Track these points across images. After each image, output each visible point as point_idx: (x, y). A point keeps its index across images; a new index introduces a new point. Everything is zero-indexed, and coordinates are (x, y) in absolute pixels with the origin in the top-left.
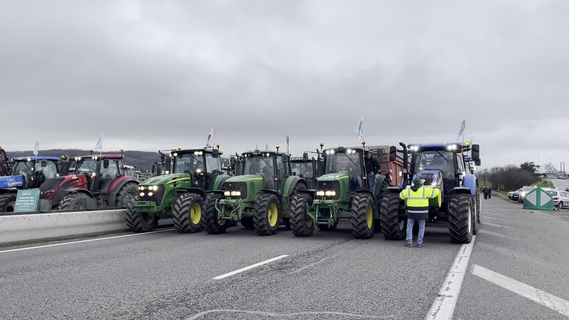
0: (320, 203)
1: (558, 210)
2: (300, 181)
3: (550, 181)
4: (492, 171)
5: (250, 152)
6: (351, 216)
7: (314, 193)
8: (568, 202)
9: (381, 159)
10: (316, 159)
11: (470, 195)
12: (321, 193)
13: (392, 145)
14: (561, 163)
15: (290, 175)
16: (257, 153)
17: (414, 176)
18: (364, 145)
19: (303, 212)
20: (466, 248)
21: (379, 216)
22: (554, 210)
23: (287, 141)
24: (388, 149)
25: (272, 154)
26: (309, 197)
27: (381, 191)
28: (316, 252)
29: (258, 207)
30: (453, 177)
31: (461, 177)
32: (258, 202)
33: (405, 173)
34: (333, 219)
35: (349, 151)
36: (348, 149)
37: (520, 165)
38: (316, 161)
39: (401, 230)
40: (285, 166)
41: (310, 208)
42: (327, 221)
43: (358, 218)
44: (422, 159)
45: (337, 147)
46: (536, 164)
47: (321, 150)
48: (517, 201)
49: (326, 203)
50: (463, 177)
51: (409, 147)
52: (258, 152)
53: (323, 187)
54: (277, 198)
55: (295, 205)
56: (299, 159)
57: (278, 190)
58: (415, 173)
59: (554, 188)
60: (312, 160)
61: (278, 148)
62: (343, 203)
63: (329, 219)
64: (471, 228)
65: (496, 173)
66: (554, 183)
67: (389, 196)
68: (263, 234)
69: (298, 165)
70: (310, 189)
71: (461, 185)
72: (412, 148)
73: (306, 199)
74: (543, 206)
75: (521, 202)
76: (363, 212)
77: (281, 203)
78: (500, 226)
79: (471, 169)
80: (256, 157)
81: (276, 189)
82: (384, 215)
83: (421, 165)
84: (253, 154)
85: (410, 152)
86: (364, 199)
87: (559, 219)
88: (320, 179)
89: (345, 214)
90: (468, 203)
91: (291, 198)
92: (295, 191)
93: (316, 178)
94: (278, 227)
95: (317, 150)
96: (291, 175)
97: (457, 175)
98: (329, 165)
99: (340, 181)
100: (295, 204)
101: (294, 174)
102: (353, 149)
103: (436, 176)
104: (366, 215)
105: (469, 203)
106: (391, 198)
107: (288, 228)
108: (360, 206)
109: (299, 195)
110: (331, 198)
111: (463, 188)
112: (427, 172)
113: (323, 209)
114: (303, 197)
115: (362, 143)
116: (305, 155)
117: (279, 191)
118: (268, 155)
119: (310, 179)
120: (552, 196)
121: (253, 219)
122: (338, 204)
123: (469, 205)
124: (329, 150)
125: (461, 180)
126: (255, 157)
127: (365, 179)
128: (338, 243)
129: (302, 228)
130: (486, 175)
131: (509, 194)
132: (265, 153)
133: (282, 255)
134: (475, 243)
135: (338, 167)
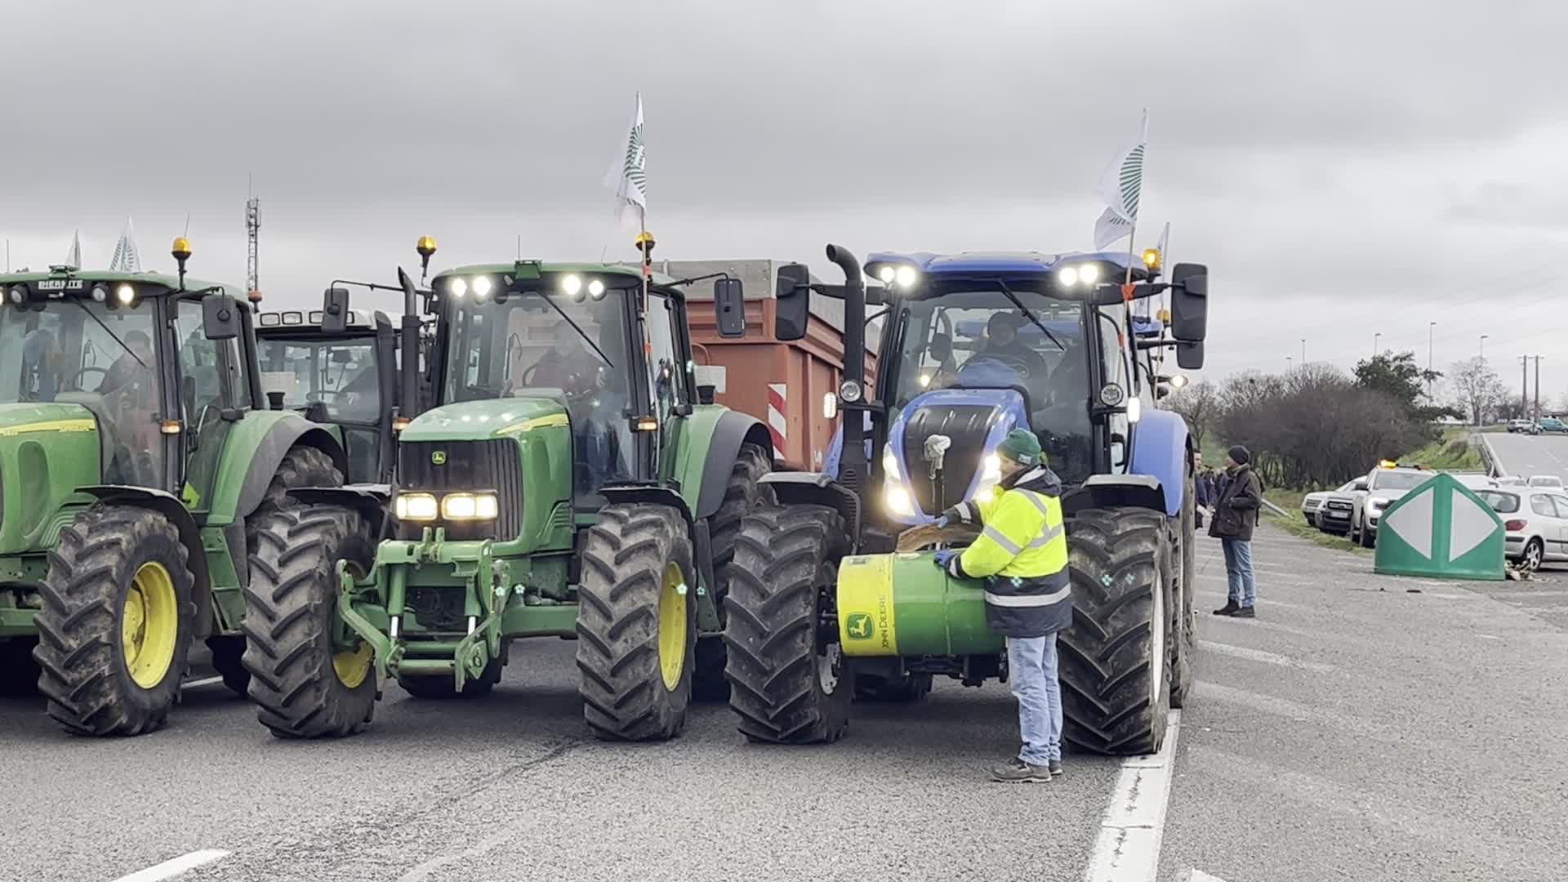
0: (412, 560)
1: (1524, 577)
2: (311, 439)
3: (1479, 442)
4: (1233, 394)
5: (24, 277)
6: (578, 625)
7: (384, 508)
8: (1563, 539)
9: (733, 328)
10: (397, 324)
11: (1162, 516)
12: (415, 506)
13: (788, 260)
14: (1525, 358)
15: (254, 408)
16: (60, 285)
17: (897, 415)
18: (647, 255)
19: (317, 607)
20: (1139, 779)
21: (718, 625)
22: (1509, 577)
23: (250, 225)
24: (769, 278)
25: (150, 291)
26: (355, 528)
27: (733, 494)
28: (383, 827)
29: (65, 585)
30: (1082, 425)
31: (1118, 425)
32: (66, 553)
33: (852, 403)
34: (483, 642)
35: (570, 285)
36: (565, 272)
37: (1356, 367)
38: (396, 331)
39: (828, 690)
40: (223, 357)
41: (356, 586)
42: (450, 655)
43: (614, 635)
44: (932, 332)
45: (508, 261)
46: (1420, 364)
47: (424, 275)
48: (1343, 534)
49: (446, 561)
50: (1130, 425)
51: (872, 268)
52: (68, 279)
53: (428, 469)
54: (177, 532)
55: (277, 570)
56: (306, 323)
57: (182, 486)
58: (903, 404)
59: (1496, 475)
60: (374, 327)
61: (182, 257)
62: (533, 558)
63: (463, 643)
64: (1165, 677)
65: (1246, 402)
66: (1493, 452)
67: (772, 517)
68: (90, 728)
69: (296, 352)
70: (363, 480)
71: (1117, 465)
72: (886, 274)
73: (338, 536)
74: (1460, 561)
75: (1361, 540)
76: (641, 604)
77: (198, 561)
78: (1283, 661)
79: (1158, 385)
80: (59, 304)
81: (169, 487)
82: (741, 615)
83: (930, 362)
84: (41, 286)
85: (875, 296)
86: (644, 536)
87: (1532, 624)
88: (412, 430)
89: (546, 614)
90: (1152, 553)
91: (255, 528)
92: (280, 496)
93: (396, 426)
94: (178, 686)
95: (401, 274)
96: (256, 405)
97: (1100, 416)
98: (463, 352)
99: (524, 441)
100: (274, 564)
101: (277, 401)
102: (590, 274)
103: (1002, 417)
104: (650, 615)
105: (1155, 555)
106: (782, 529)
107: (235, 692)
108: (624, 572)
109: (297, 515)
110: (472, 530)
111: (1130, 479)
112: (955, 396)
113: (426, 590)
114: (321, 528)
115: (639, 245)
116: (336, 301)
117: (185, 496)
118: (126, 294)
119: (363, 426)
120: (1499, 514)
121: (35, 651)
122: (507, 564)
123: (1157, 565)
124: (467, 274)
125: (1117, 438)
126: (49, 305)
127: (650, 431)
128: (507, 772)
129: (311, 694)
130: (1203, 414)
131: (1309, 503)
132: (111, 285)
133: (189, 851)
134: (1181, 751)
135: (514, 367)
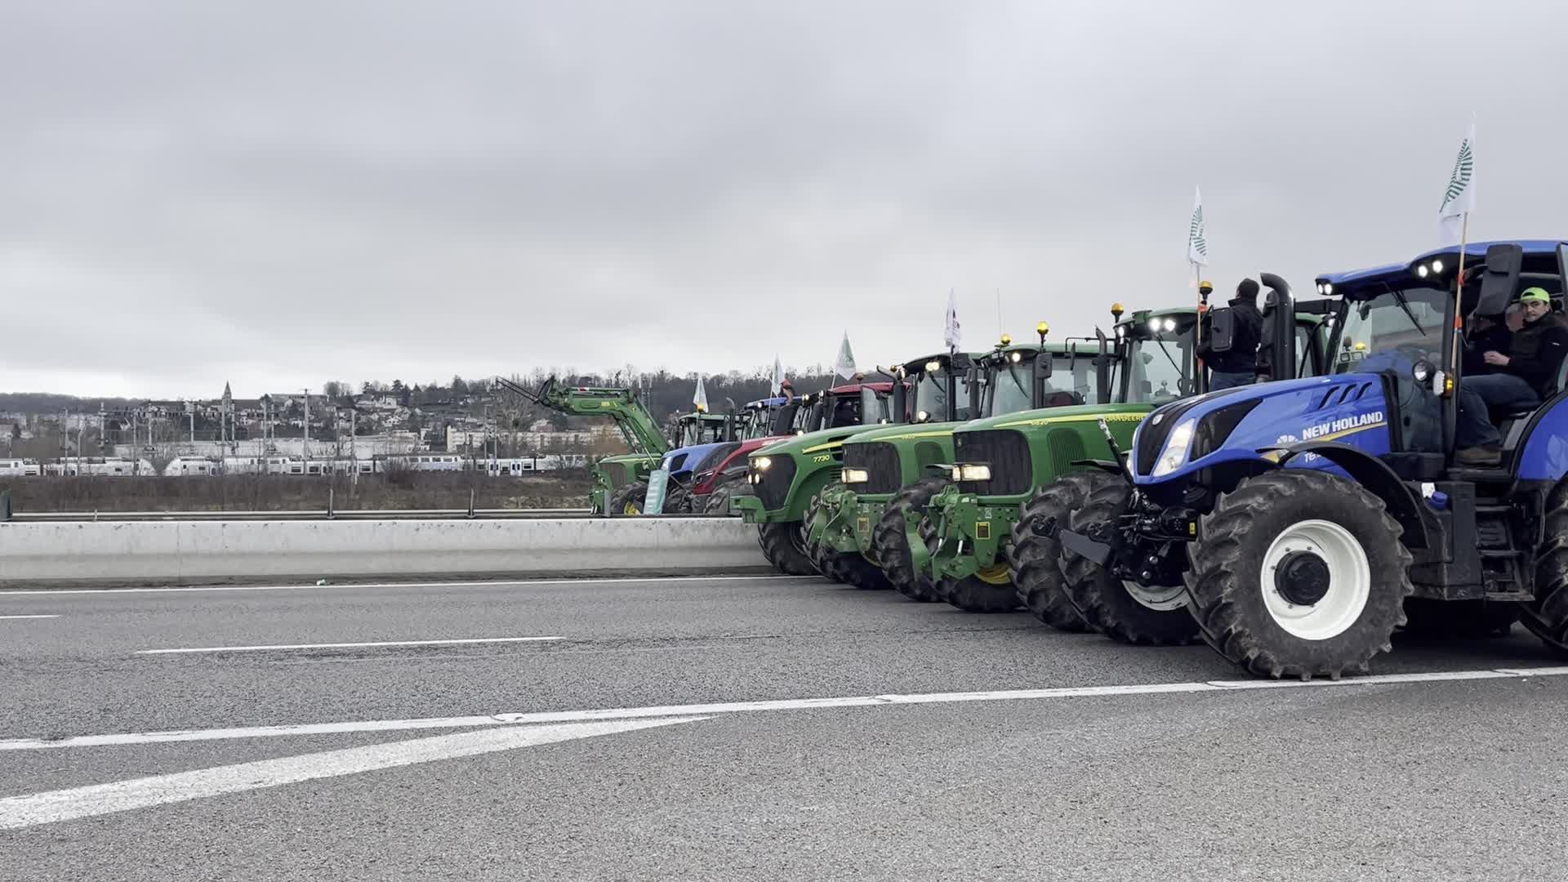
25: (1028, 355)
52: (1000, 352)
61: (1043, 333)
118: (1016, 357)
126: (994, 368)
132: (1013, 353)
